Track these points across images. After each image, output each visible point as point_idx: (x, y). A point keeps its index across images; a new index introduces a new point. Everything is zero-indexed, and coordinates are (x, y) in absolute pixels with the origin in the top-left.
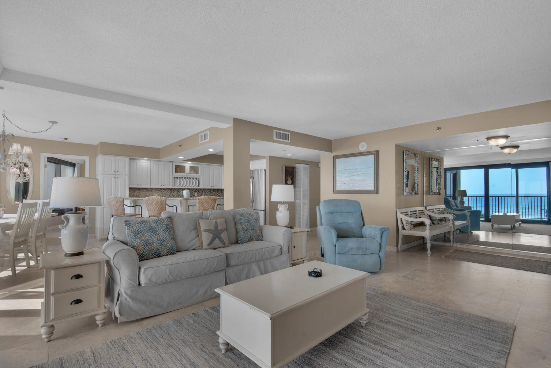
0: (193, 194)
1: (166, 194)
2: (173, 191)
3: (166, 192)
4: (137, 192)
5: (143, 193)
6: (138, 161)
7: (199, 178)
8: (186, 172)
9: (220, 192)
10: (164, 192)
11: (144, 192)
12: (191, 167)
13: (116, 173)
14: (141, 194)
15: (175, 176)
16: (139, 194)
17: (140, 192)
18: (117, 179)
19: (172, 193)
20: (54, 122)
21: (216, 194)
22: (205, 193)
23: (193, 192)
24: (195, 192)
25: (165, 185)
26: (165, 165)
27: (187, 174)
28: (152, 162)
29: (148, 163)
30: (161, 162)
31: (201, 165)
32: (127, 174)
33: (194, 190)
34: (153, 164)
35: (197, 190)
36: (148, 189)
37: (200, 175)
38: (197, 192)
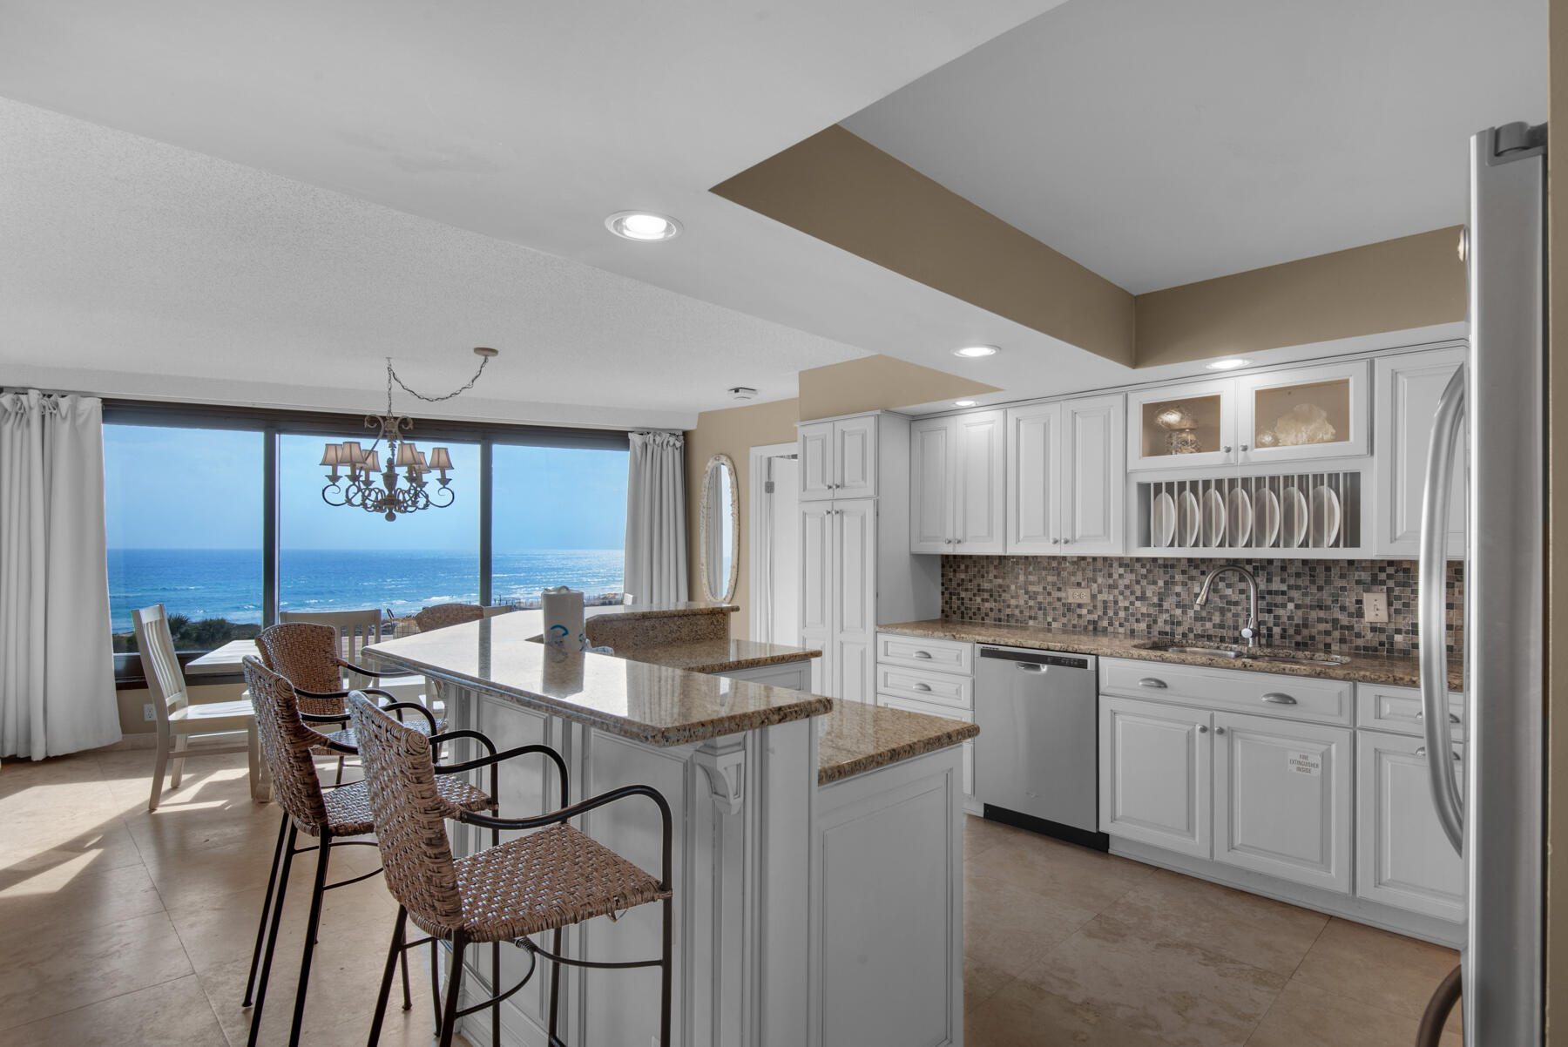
1: (1138, 594)
2: (1179, 577)
3: (1133, 577)
5: (1017, 583)
7: (1354, 478)
8: (1226, 439)
10: (1127, 582)
11: (1022, 578)
14: (1008, 587)
15: (1152, 479)
17: (1004, 578)
19: (1178, 589)
20: (487, 352)
23: (1343, 589)
24: (1367, 590)
25: (1077, 537)
26: (1078, 419)
27: (1228, 450)
28: (1013, 414)
29: (991, 425)
30: (1057, 406)
31: (1363, 367)
32: (870, 491)
33: (1357, 574)
34: (1018, 421)
35: (1391, 570)
36: (995, 564)
37: (1363, 449)
38: (1389, 591)
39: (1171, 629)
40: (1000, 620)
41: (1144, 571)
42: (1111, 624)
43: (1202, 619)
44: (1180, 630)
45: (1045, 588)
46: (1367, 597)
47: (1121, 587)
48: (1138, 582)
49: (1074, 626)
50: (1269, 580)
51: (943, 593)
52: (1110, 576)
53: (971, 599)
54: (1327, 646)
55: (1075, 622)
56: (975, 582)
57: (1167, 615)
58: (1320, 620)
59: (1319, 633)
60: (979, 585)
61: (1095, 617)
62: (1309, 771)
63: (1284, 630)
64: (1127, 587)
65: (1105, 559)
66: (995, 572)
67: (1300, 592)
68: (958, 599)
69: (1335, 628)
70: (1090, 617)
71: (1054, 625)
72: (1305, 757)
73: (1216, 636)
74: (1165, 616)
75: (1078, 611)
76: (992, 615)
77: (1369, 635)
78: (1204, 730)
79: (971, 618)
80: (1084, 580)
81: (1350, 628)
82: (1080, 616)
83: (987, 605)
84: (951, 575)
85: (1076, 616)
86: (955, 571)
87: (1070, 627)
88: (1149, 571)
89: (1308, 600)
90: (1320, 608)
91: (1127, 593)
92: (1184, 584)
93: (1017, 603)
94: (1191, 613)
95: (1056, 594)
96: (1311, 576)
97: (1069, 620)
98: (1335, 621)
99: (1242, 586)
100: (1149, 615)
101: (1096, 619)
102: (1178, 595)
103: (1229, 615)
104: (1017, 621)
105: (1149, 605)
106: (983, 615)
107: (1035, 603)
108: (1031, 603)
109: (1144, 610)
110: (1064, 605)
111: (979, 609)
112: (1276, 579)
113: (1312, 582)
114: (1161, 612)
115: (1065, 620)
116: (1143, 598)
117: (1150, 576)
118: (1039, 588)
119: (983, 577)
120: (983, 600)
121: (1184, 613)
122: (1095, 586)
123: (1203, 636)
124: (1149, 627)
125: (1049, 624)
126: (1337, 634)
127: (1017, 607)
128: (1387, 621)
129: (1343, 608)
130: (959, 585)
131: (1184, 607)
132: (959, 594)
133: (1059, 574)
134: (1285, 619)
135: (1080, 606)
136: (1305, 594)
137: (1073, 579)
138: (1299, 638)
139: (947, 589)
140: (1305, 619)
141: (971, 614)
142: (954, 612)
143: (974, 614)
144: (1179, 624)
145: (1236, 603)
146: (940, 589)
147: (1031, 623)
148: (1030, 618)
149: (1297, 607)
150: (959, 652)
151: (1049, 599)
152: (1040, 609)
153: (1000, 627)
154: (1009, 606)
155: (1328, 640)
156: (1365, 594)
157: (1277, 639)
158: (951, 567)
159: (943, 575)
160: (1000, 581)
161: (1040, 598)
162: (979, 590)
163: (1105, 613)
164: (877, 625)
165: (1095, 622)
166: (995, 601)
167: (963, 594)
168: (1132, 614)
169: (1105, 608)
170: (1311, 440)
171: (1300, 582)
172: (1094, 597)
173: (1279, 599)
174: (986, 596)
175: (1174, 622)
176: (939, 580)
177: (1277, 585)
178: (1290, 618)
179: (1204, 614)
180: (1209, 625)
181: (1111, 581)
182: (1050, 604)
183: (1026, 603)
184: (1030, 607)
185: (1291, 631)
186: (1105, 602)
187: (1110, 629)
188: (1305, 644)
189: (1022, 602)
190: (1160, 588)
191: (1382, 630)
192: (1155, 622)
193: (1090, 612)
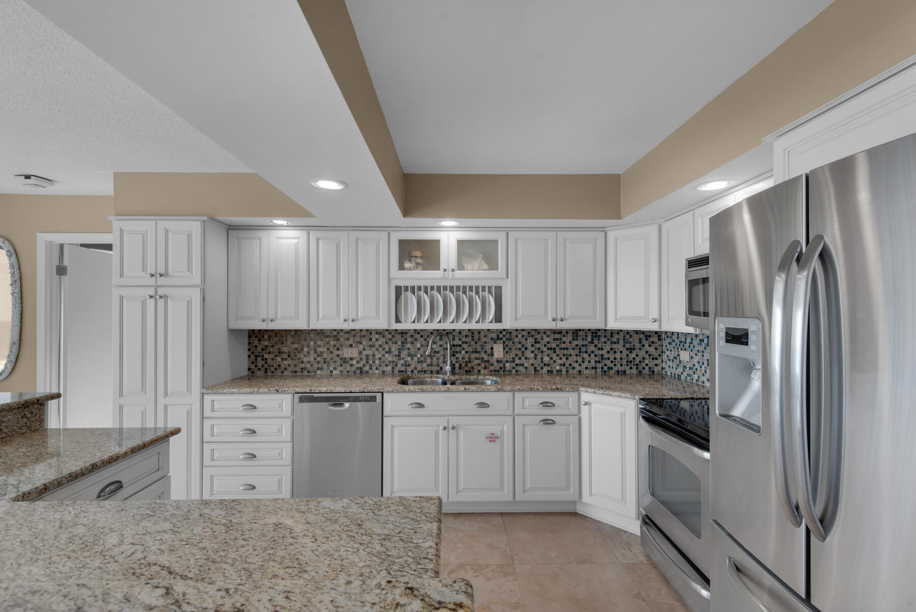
0: (489, 352)
1: (387, 349)
2: (409, 339)
3: (384, 340)
4: (289, 342)
5: (308, 346)
6: (264, 234)
7: (499, 289)
8: (443, 265)
9: (603, 339)
10: (380, 343)
11: (312, 343)
12: (461, 243)
13: (162, 281)
14: (302, 349)
15: (402, 283)
16: (296, 349)
17: (299, 343)
18: (161, 302)
19: (409, 346)
21: (583, 349)
22: (537, 346)
23: (485, 342)
24: (495, 343)
25: (359, 317)
26: (359, 243)
27: (445, 270)
28: (314, 235)
29: (297, 240)
30: (345, 233)
31: (504, 234)
32: (197, 280)
33: (491, 335)
34: (318, 240)
35: (504, 333)
36: (292, 334)
37: (505, 276)
38: (504, 342)
39: (405, 369)
40: (296, 372)
41: (390, 336)
42: (371, 369)
43: (421, 362)
44: (409, 369)
45: (328, 349)
46: (495, 346)
47: (377, 346)
48: (387, 343)
49: (348, 372)
50: (454, 339)
51: (249, 356)
52: (371, 340)
53: (273, 359)
54: (479, 371)
55: (349, 369)
56: (277, 347)
57: (403, 361)
58: (476, 358)
59: (476, 365)
60: (279, 349)
61: (361, 365)
62: (495, 441)
63: (460, 365)
64: (380, 346)
65: (367, 330)
66: (292, 340)
67: (467, 345)
68: (262, 360)
69: (482, 362)
70: (358, 365)
71: (335, 372)
72: (493, 434)
73: (428, 371)
74: (402, 362)
75: (351, 362)
76: (290, 369)
77: (496, 364)
78: (445, 428)
79: (273, 372)
80: (354, 343)
81: (488, 361)
82: (351, 365)
83: (286, 362)
84: (256, 343)
85: (349, 365)
86: (259, 340)
87: (345, 372)
88: (393, 336)
89: (470, 349)
90: (476, 352)
91: (381, 349)
92: (412, 343)
93: (308, 360)
94: (416, 359)
95: (336, 352)
96: (472, 336)
97: (345, 368)
98: (482, 358)
99: (441, 343)
100: (393, 362)
101: (362, 366)
102: (409, 349)
103: (435, 359)
104: (309, 372)
105: (393, 356)
106: (283, 370)
107: (322, 359)
108: (319, 359)
109: (390, 359)
110: (341, 359)
111: (279, 366)
112: (457, 339)
113: (473, 340)
114: (400, 359)
115: (342, 368)
116: (389, 352)
117: (394, 340)
118: (324, 349)
119: (282, 343)
120: (282, 359)
121: (412, 359)
122: (361, 346)
123: (422, 371)
124: (393, 368)
125: (331, 372)
126: (483, 365)
127: (309, 362)
128: (503, 357)
129: (485, 352)
130: (263, 350)
131: (411, 356)
132: (263, 356)
133: (338, 340)
134: (460, 359)
135: (351, 359)
136: (470, 346)
137: (347, 342)
138: (467, 368)
139: (253, 353)
140: (470, 358)
141: (273, 369)
142: (259, 369)
143: (276, 369)
144: (409, 365)
145: (438, 352)
146: (247, 353)
147: (319, 372)
148: (318, 369)
149: (466, 352)
150: (281, 401)
151: (331, 356)
152: (325, 362)
153: (295, 376)
154: (302, 362)
155: (479, 368)
156: (494, 345)
157: (457, 370)
158: (256, 337)
159: (249, 343)
160: (296, 346)
161: (325, 355)
162: (279, 353)
163: (367, 362)
164: (203, 388)
165: (361, 368)
166: (292, 359)
167: (266, 356)
168: (384, 362)
169: (367, 359)
170: (479, 269)
171: (467, 340)
172: (360, 353)
173: (458, 349)
174: (285, 356)
175: (407, 365)
176: (247, 347)
177: (457, 342)
178: (463, 358)
179: (422, 359)
180: (425, 365)
181: (371, 343)
182: (331, 359)
183: (315, 359)
184: (318, 362)
185: (463, 365)
186: (367, 356)
187: (370, 372)
188: (470, 371)
189: (312, 359)
190: (400, 345)
191: (501, 362)
192: (396, 365)
193: (358, 362)
